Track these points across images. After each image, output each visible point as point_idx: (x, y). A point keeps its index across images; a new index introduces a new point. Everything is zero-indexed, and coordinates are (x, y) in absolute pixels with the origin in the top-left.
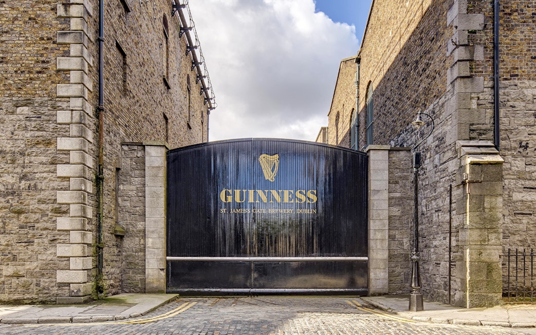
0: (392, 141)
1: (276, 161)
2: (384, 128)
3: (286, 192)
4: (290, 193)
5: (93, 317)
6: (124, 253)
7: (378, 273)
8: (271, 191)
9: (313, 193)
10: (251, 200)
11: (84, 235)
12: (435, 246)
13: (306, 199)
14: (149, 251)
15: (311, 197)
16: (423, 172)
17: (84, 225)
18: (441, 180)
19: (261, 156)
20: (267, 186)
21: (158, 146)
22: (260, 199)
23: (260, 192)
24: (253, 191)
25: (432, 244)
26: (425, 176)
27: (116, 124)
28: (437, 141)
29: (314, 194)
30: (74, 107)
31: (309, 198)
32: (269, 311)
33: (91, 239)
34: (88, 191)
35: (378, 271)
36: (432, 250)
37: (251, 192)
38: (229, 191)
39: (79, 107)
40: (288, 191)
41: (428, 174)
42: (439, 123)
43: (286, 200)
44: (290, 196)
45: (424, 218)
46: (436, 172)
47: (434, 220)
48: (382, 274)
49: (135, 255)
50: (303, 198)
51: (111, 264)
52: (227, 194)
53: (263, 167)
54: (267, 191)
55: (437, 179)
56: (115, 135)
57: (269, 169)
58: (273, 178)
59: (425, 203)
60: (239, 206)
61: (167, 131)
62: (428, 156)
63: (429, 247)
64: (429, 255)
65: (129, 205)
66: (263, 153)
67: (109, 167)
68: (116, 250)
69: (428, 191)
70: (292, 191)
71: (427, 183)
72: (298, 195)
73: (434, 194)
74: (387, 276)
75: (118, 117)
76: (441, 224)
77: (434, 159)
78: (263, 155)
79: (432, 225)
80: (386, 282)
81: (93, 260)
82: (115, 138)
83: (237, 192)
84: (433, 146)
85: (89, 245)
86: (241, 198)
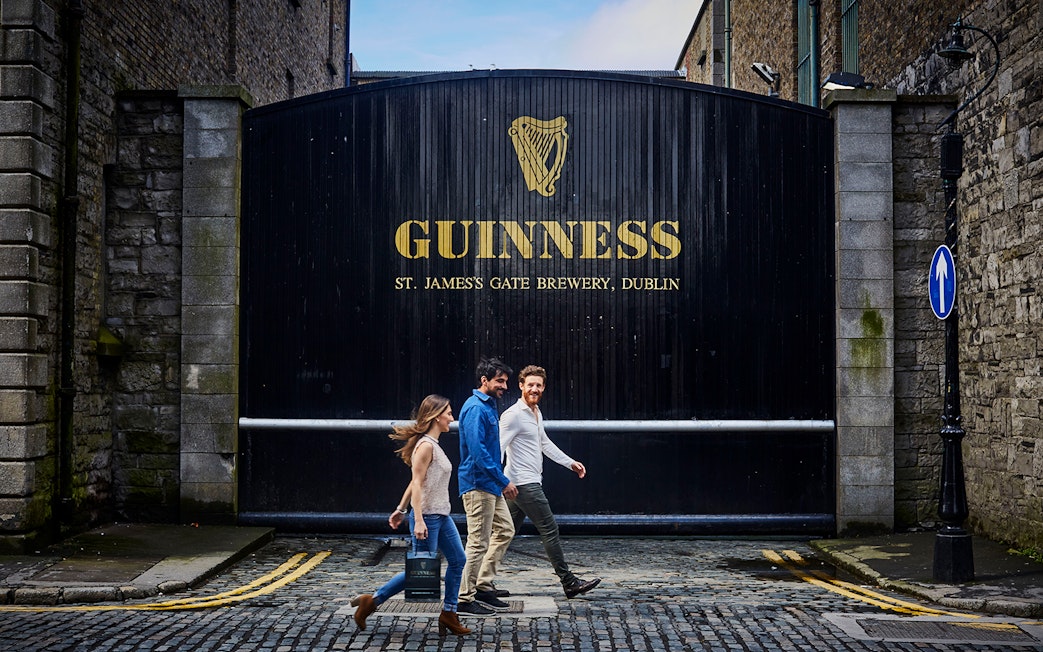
0: (909, 68)
1: (558, 136)
2: (889, 25)
3: (589, 228)
4: (600, 230)
5: (66, 590)
6: (119, 408)
7: (862, 467)
8: (545, 223)
9: (668, 229)
10: (485, 250)
11: (29, 365)
12: (1022, 392)
13: (649, 249)
14: (188, 401)
15: (662, 243)
16: (989, 173)
17: (29, 337)
18: (1034, 203)
19: (514, 123)
20: (532, 209)
21: (219, 99)
22: (512, 248)
23: (512, 228)
24: (490, 224)
25: (1015, 385)
26: (994, 185)
27: (107, 44)
28: (1023, 91)
29: (672, 232)
30: (12, 19)
31: (658, 247)
32: (536, 582)
33: (45, 375)
34: (41, 241)
35: (863, 463)
36: (1015, 403)
37: (486, 228)
38: (422, 224)
39: (24, 18)
40: (594, 223)
41: (1000, 178)
42: (1026, 38)
43: (589, 252)
44: (600, 239)
45: (994, 307)
46: (1020, 179)
47: (1019, 315)
48: (876, 471)
49: (152, 413)
50: (640, 245)
51: (91, 439)
52: (416, 233)
53: (520, 155)
54: (533, 223)
55: (1024, 197)
56: (103, 75)
57: (539, 159)
58: (552, 187)
59: (995, 265)
60: (453, 268)
61: (232, 28)
62: (1002, 127)
63: (1007, 393)
64: (1008, 419)
65: (136, 268)
66: (521, 111)
67: (89, 167)
68: (99, 400)
69: (1002, 230)
70: (607, 225)
71: (1000, 207)
72: (624, 234)
73: (1018, 242)
74: (892, 476)
75: (111, 23)
76: (1034, 328)
77: (1016, 138)
78: (521, 119)
79: (1013, 331)
80: (888, 495)
81: (48, 430)
82: (104, 83)
83: (445, 228)
84: (1012, 103)
85: (40, 390)
86: (457, 246)
